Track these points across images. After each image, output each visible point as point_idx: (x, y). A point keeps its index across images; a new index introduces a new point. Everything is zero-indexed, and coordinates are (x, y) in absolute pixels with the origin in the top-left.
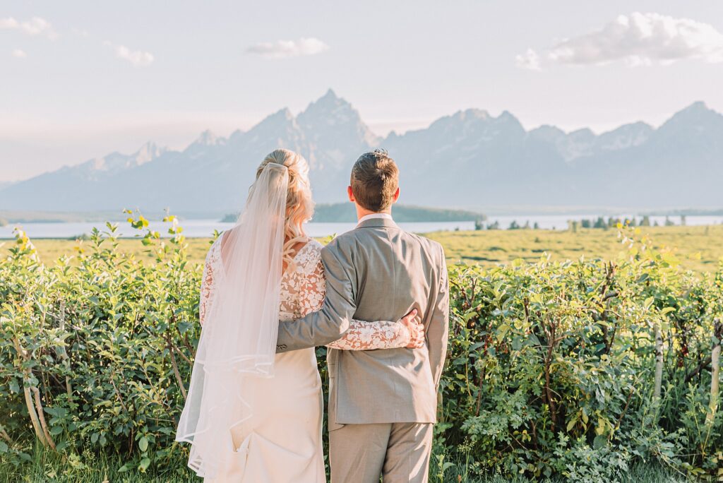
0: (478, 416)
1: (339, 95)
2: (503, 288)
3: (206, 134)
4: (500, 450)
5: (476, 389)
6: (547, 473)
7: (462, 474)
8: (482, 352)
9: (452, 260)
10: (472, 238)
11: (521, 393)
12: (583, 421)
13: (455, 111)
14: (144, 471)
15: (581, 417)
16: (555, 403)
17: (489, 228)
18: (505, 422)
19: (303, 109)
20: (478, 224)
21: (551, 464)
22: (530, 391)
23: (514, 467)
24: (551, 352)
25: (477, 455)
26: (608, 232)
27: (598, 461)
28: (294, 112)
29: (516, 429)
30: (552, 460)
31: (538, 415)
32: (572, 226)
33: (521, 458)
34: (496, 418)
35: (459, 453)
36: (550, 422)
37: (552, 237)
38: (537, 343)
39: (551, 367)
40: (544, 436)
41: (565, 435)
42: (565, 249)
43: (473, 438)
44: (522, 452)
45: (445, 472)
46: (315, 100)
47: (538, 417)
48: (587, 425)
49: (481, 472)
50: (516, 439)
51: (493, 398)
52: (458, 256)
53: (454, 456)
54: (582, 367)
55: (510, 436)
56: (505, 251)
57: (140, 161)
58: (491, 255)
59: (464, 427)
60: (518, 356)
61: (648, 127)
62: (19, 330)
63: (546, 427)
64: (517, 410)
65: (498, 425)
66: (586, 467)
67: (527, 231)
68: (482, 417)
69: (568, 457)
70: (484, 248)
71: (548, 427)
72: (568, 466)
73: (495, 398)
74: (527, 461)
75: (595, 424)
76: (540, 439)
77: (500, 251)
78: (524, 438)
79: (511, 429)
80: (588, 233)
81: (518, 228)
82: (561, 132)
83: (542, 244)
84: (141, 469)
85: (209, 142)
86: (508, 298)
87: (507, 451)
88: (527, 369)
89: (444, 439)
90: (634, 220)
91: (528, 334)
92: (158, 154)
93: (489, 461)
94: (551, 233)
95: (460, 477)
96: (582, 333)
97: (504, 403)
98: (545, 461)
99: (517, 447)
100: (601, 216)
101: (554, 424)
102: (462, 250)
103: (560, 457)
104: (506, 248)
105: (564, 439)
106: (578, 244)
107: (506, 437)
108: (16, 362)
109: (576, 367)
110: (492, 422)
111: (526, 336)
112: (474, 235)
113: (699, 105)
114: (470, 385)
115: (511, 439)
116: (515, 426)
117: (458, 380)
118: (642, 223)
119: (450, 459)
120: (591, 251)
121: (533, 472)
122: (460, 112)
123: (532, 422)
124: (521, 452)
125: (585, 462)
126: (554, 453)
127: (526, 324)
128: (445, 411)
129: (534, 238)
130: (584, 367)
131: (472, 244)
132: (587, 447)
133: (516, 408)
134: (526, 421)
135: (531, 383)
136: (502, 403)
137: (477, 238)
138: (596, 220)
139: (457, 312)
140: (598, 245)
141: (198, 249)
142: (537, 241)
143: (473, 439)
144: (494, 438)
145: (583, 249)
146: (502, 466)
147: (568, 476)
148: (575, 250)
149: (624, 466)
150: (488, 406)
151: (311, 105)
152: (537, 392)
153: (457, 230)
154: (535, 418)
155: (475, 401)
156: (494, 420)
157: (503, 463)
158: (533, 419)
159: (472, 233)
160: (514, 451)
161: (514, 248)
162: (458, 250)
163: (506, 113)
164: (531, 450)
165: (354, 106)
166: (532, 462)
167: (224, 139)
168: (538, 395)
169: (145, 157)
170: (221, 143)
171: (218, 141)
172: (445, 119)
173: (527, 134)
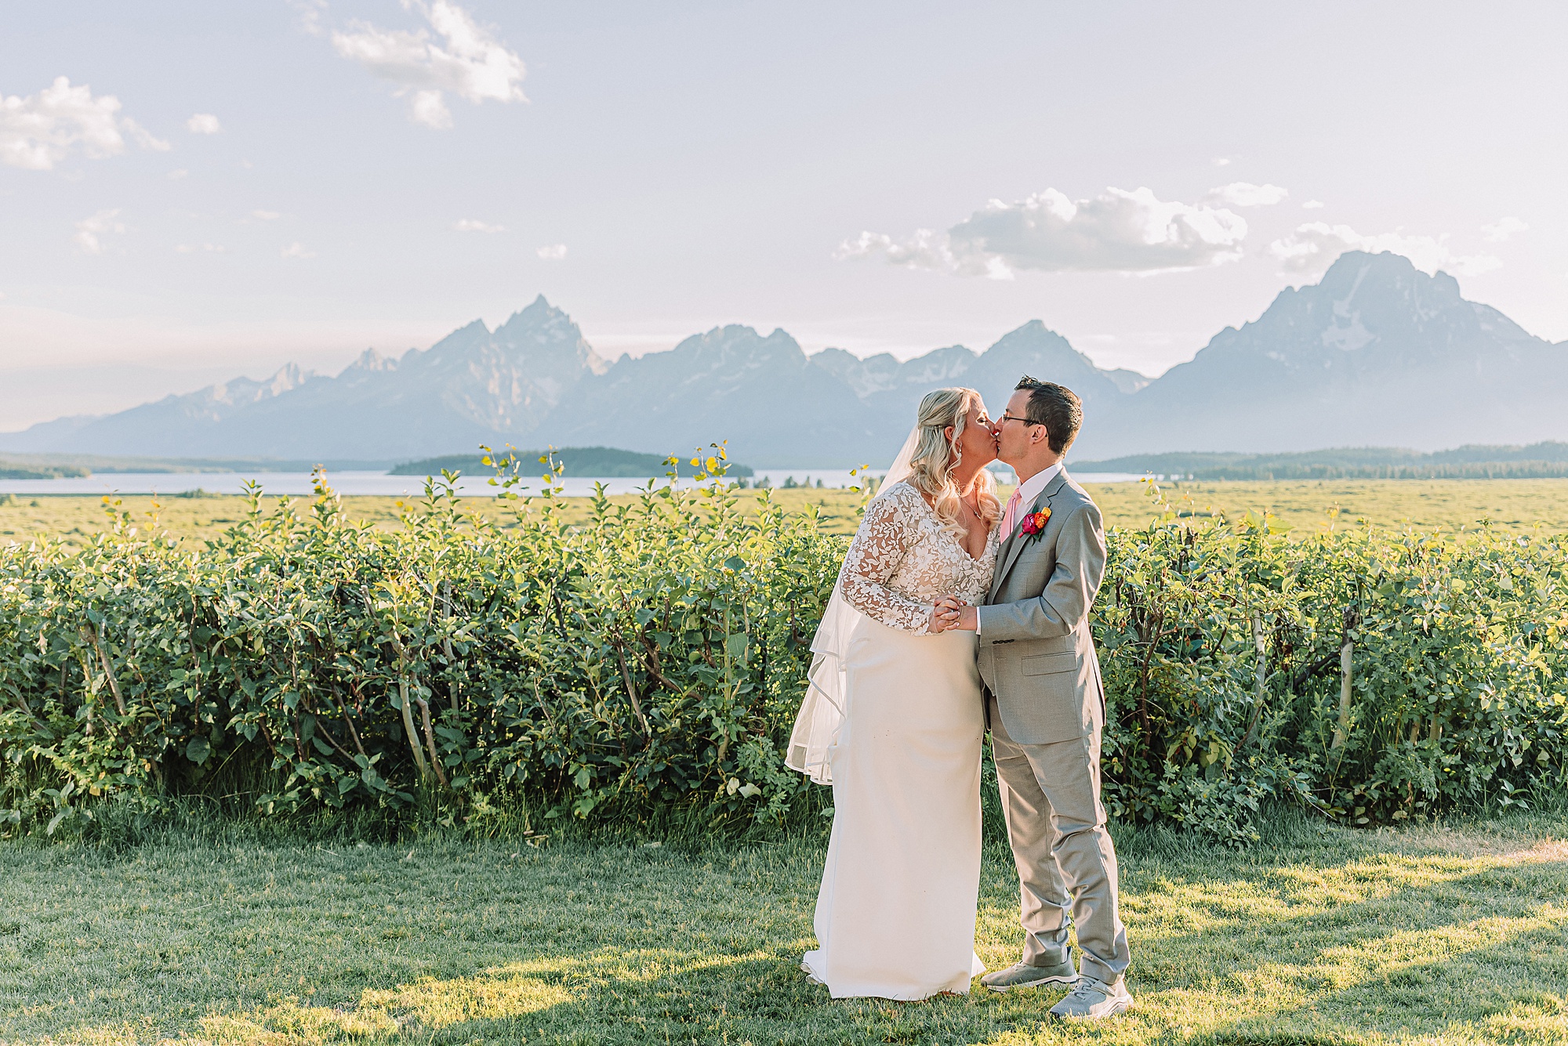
1: (553, 303)
3: (368, 354)
6: (1148, 815)
12: (1189, 744)
13: (711, 326)
14: (583, 817)
15: (1186, 739)
16: (1150, 720)
17: (756, 486)
19: (504, 321)
20: (742, 480)
21: (1153, 803)
27: (1218, 799)
28: (492, 328)
30: (1154, 797)
36: (1143, 746)
37: (842, 499)
39: (1150, 671)
41: (1174, 763)
44: (1116, 787)
46: (519, 311)
48: (1194, 750)
57: (276, 390)
60: (1114, 656)
61: (968, 352)
66: (1206, 807)
67: (807, 491)
69: (1176, 793)
72: (1182, 806)
75: (1206, 749)
78: (1115, 769)
81: (795, 486)
82: (853, 358)
83: (829, 508)
84: (580, 814)
85: (372, 365)
92: (301, 380)
94: (838, 494)
98: (1144, 798)
101: (1149, 748)
103: (1164, 794)
105: (1171, 770)
113: (1036, 324)
122: (717, 328)
124: (1112, 787)
125: (1204, 801)
126: (1157, 789)
129: (817, 501)
132: (1200, 780)
134: (1119, 745)
141: (359, 511)
142: (822, 504)
147: (1182, 819)
149: (1254, 805)
151: (514, 315)
152: (1132, 706)
163: (779, 331)
164: (1125, 785)
165: (573, 319)
166: (1126, 799)
167: (393, 361)
168: (1134, 709)
169: (284, 384)
170: (390, 367)
171: (385, 363)
172: (696, 338)
173: (808, 359)
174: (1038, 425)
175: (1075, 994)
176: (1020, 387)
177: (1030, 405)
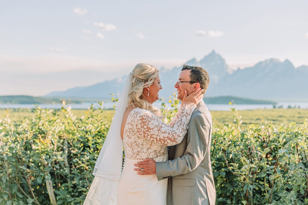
2: (285, 137)
8: (273, 170)
10: (272, 112)
11: (294, 193)
17: (279, 108)
20: (274, 106)
22: (298, 192)
28: (199, 60)
37: (306, 112)
38: (303, 167)
51: (279, 194)
60: (293, 173)
62: (43, 152)
64: (292, 201)
67: (295, 109)
70: (277, 116)
73: (280, 195)
77: (283, 117)
81: (291, 108)
83: (301, 114)
86: (287, 143)
88: (297, 180)
91: (298, 162)
94: (305, 110)
97: (284, 197)
102: (267, 117)
104: (286, 116)
108: (41, 168)
111: (297, 163)
114: (267, 187)
117: (261, 185)
127: (297, 156)
128: (254, 200)
129: (298, 112)
131: (272, 114)
133: (291, 201)
136: (283, 197)
137: (274, 112)
139: (260, 150)
150: (276, 198)
151: (205, 57)
155: (269, 196)
159: (272, 110)
161: (289, 116)
162: (265, 116)
163: (287, 60)
165: (223, 58)
168: (303, 194)
173: (296, 69)
174: (196, 83)
176: (184, 69)
177: (191, 76)
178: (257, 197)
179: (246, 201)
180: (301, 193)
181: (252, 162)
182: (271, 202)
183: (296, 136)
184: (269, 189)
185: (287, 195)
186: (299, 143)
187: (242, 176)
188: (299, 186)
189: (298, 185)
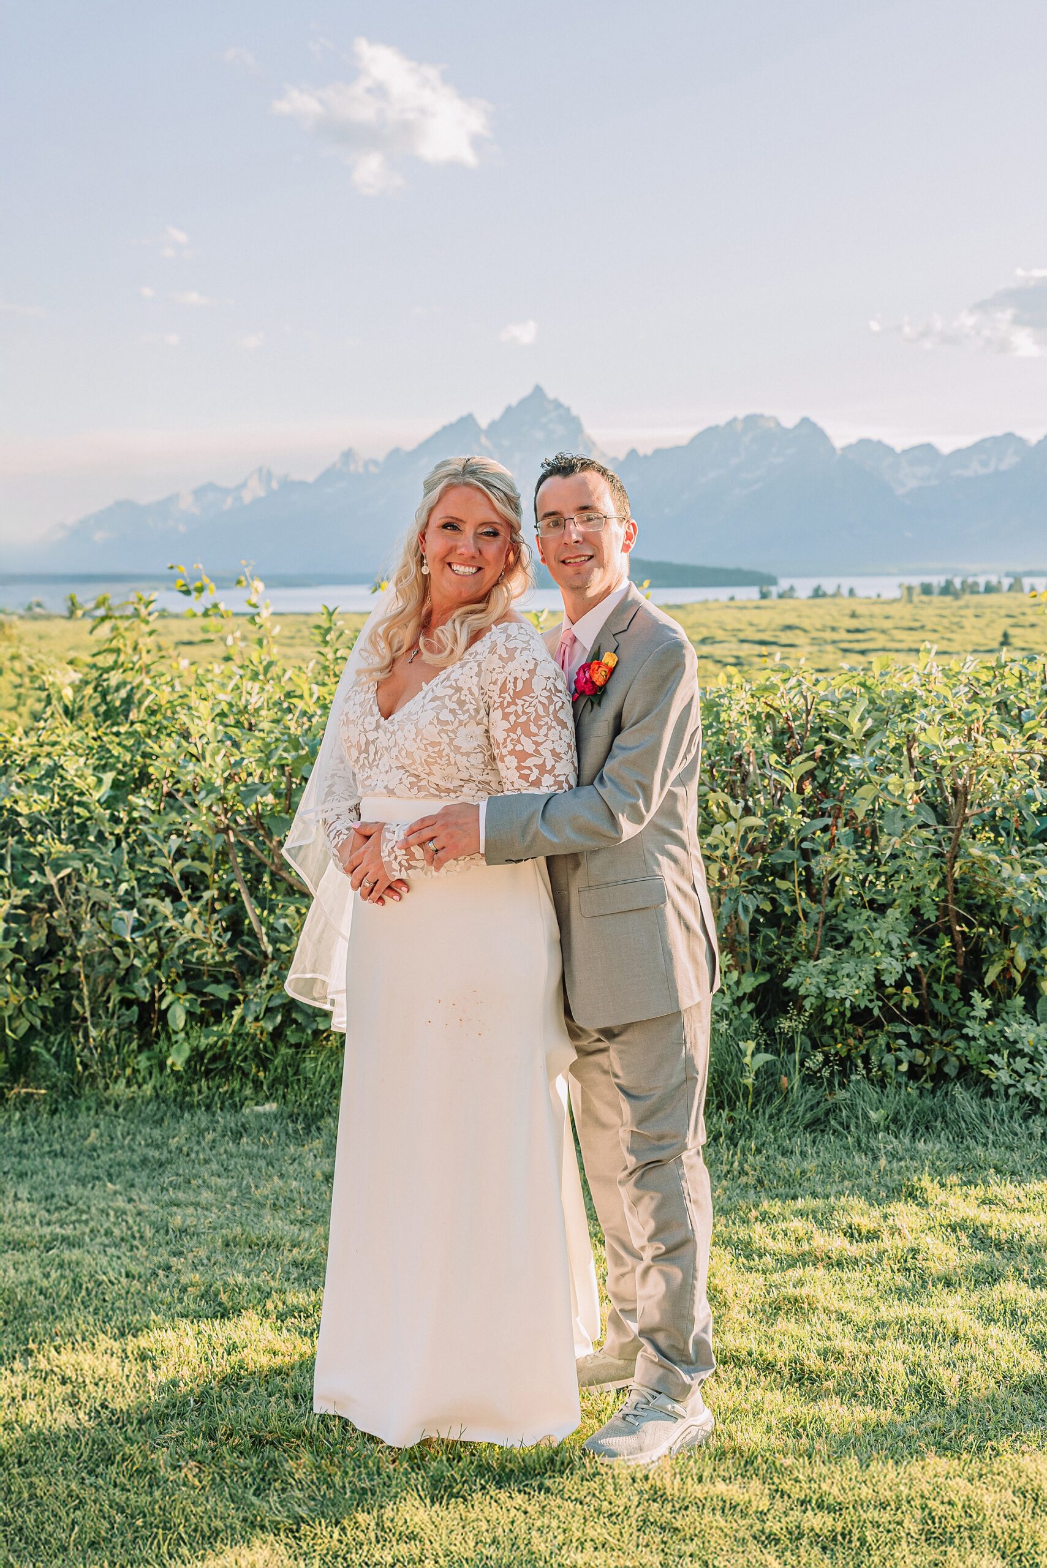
0: (817, 959)
1: (551, 394)
3: (348, 455)
4: (860, 1025)
5: (814, 909)
6: (951, 1069)
7: (788, 1075)
8: (827, 838)
9: (726, 645)
10: (756, 611)
11: (898, 916)
12: (1015, 967)
14: (179, 1067)
15: (1012, 959)
16: (963, 933)
17: (781, 596)
18: (868, 975)
19: (497, 415)
20: (765, 589)
21: (958, 1052)
22: (916, 911)
23: (889, 1058)
24: (958, 837)
25: (816, 1035)
26: (961, 603)
28: (484, 423)
29: (891, 986)
30: (960, 1043)
31: (931, 957)
32: (905, 592)
33: (901, 1042)
34: (852, 963)
35: (780, 1033)
36: (953, 969)
37: (877, 610)
38: (932, 820)
39: (957, 865)
40: (941, 994)
41: (985, 996)
42: (897, 628)
43: (807, 1004)
44: (904, 1029)
45: (757, 1074)
46: (514, 401)
47: (932, 960)
48: (1023, 974)
49: (826, 1073)
50: (891, 1004)
51: (844, 925)
52: (734, 639)
53: (772, 1041)
54: (1018, 867)
55: (878, 998)
56: (805, 631)
57: (247, 497)
58: (785, 638)
59: (791, 982)
60: (896, 846)
61: (1021, 440)
63: (946, 977)
64: (893, 948)
65: (855, 979)
66: (1027, 1059)
67: (837, 600)
68: (825, 962)
69: (991, 1038)
70: (773, 626)
71: (950, 978)
72: (995, 1058)
73: (850, 926)
74: (911, 1045)
75: (1039, 972)
76: (934, 1001)
77: (798, 632)
78: (906, 1003)
79: (879, 984)
80: (930, 603)
81: (824, 595)
82: (890, 450)
83: (862, 620)
84: (173, 1064)
85: (352, 467)
86: (873, 733)
87: (872, 1028)
88: (912, 869)
89: (752, 1006)
90: (999, 582)
91: (915, 803)
92: (275, 485)
93: (839, 1046)
94: (874, 603)
95: (784, 1079)
96: (1022, 803)
97: (866, 933)
98: (947, 1045)
99: (892, 1018)
100: (949, 577)
101: (960, 972)
102: (739, 630)
103: (974, 1038)
104: (808, 627)
105: (982, 1005)
106: (916, 620)
107: (871, 1001)
109: (1006, 866)
110: (845, 972)
111: (911, 807)
112: (758, 608)
114: (804, 901)
115: (880, 1004)
116: (889, 980)
117: (782, 892)
118: (1011, 588)
119: (766, 1044)
120: (935, 631)
121: (921, 1066)
122: (735, 419)
123: (920, 969)
124: (901, 1029)
125: (1026, 1050)
126: (965, 1031)
127: (910, 784)
128: (755, 951)
129: (848, 612)
130: (1023, 865)
131: (755, 621)
132: (1027, 1019)
133: (890, 945)
134: (909, 970)
135: (918, 896)
136: (861, 935)
137: (762, 612)
138: (943, 584)
139: (777, 762)
140: (945, 622)
142: (853, 615)
143: (807, 1007)
144: (848, 1004)
145: (922, 627)
146: (866, 1059)
147: (992, 1076)
148: (911, 629)
150: (836, 939)
151: (509, 410)
152: (930, 914)
153: (732, 599)
154: (926, 964)
155: (811, 932)
156: (848, 967)
157: (868, 1051)
158: (922, 966)
159: (754, 604)
160: (888, 1028)
161: (819, 626)
162: (733, 630)
163: (805, 421)
164: (920, 1026)
165: (575, 412)
166: (919, 1046)
167: (375, 463)
168: (933, 919)
169: (255, 490)
170: (372, 468)
171: (366, 465)
172: (712, 431)
173: (839, 452)
175: (624, 1418)
178: (768, 940)
179: (730, 956)
180: (925, 917)
181: (747, 811)
182: (819, 952)
183: (905, 707)
184: (811, 908)
185: (875, 925)
186: (916, 732)
187: (715, 861)
188: (918, 891)
189: (913, 889)
